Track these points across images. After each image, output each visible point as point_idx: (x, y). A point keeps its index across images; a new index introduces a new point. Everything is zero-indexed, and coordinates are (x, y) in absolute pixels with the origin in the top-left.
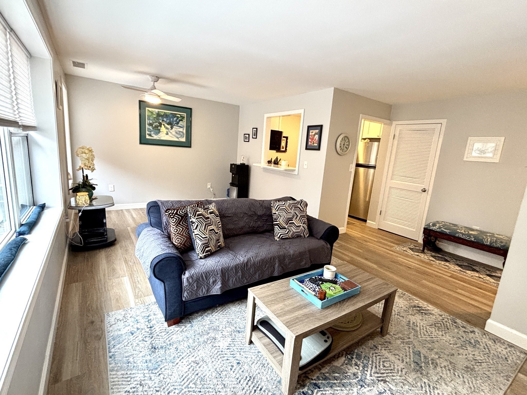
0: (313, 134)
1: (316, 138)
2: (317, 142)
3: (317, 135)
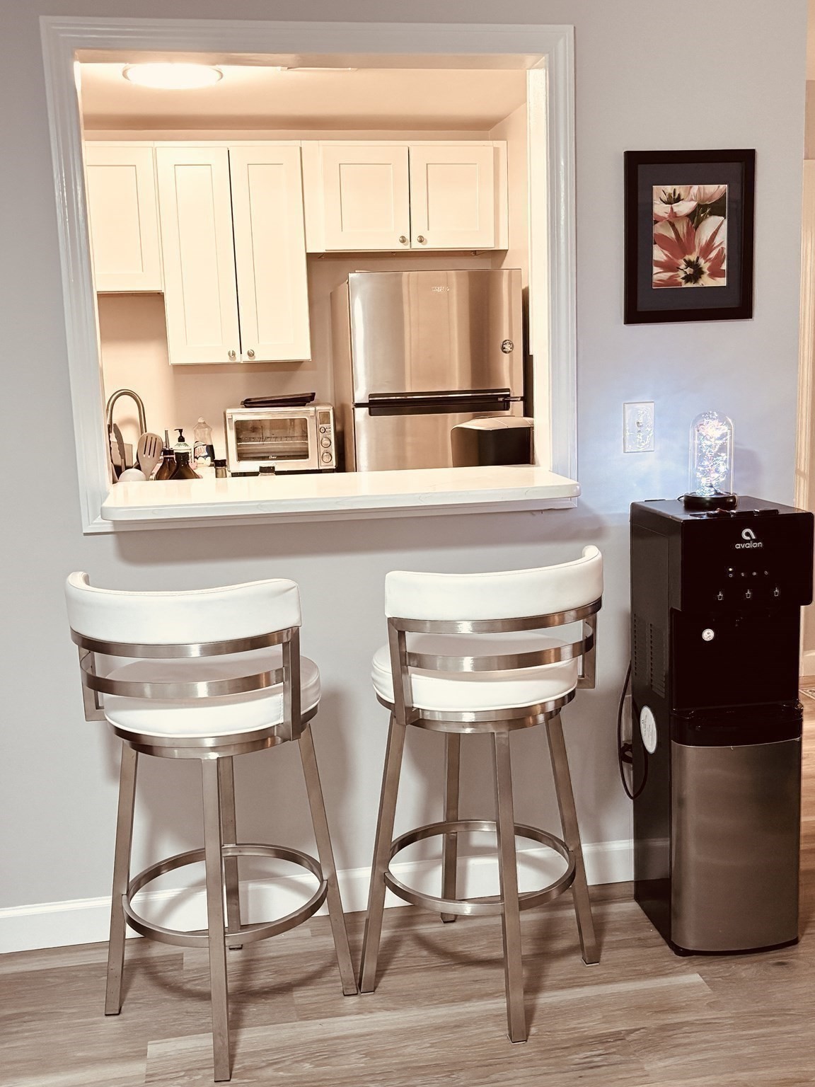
0: (684, 208)
1: (717, 241)
2: (724, 267)
3: (724, 216)
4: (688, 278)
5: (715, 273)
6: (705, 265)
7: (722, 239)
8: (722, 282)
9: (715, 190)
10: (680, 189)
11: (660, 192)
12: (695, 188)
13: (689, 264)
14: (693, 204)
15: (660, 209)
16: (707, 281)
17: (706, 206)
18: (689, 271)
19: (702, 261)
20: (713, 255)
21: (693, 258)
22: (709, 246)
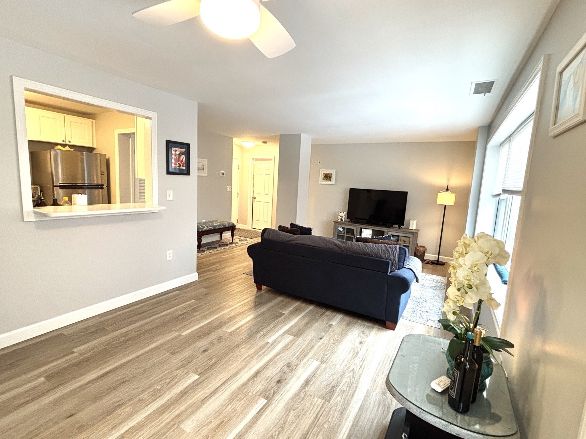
1: (183, 160)
2: (185, 165)
3: (184, 155)
4: (179, 166)
5: (183, 166)
6: (181, 164)
7: (184, 159)
8: (184, 168)
9: (183, 150)
10: (177, 149)
11: (174, 149)
12: (180, 149)
13: (179, 164)
14: (179, 152)
15: (173, 152)
16: (182, 168)
17: (181, 153)
18: (179, 165)
19: (181, 163)
20: (183, 162)
21: (179, 163)
22: (182, 161)
